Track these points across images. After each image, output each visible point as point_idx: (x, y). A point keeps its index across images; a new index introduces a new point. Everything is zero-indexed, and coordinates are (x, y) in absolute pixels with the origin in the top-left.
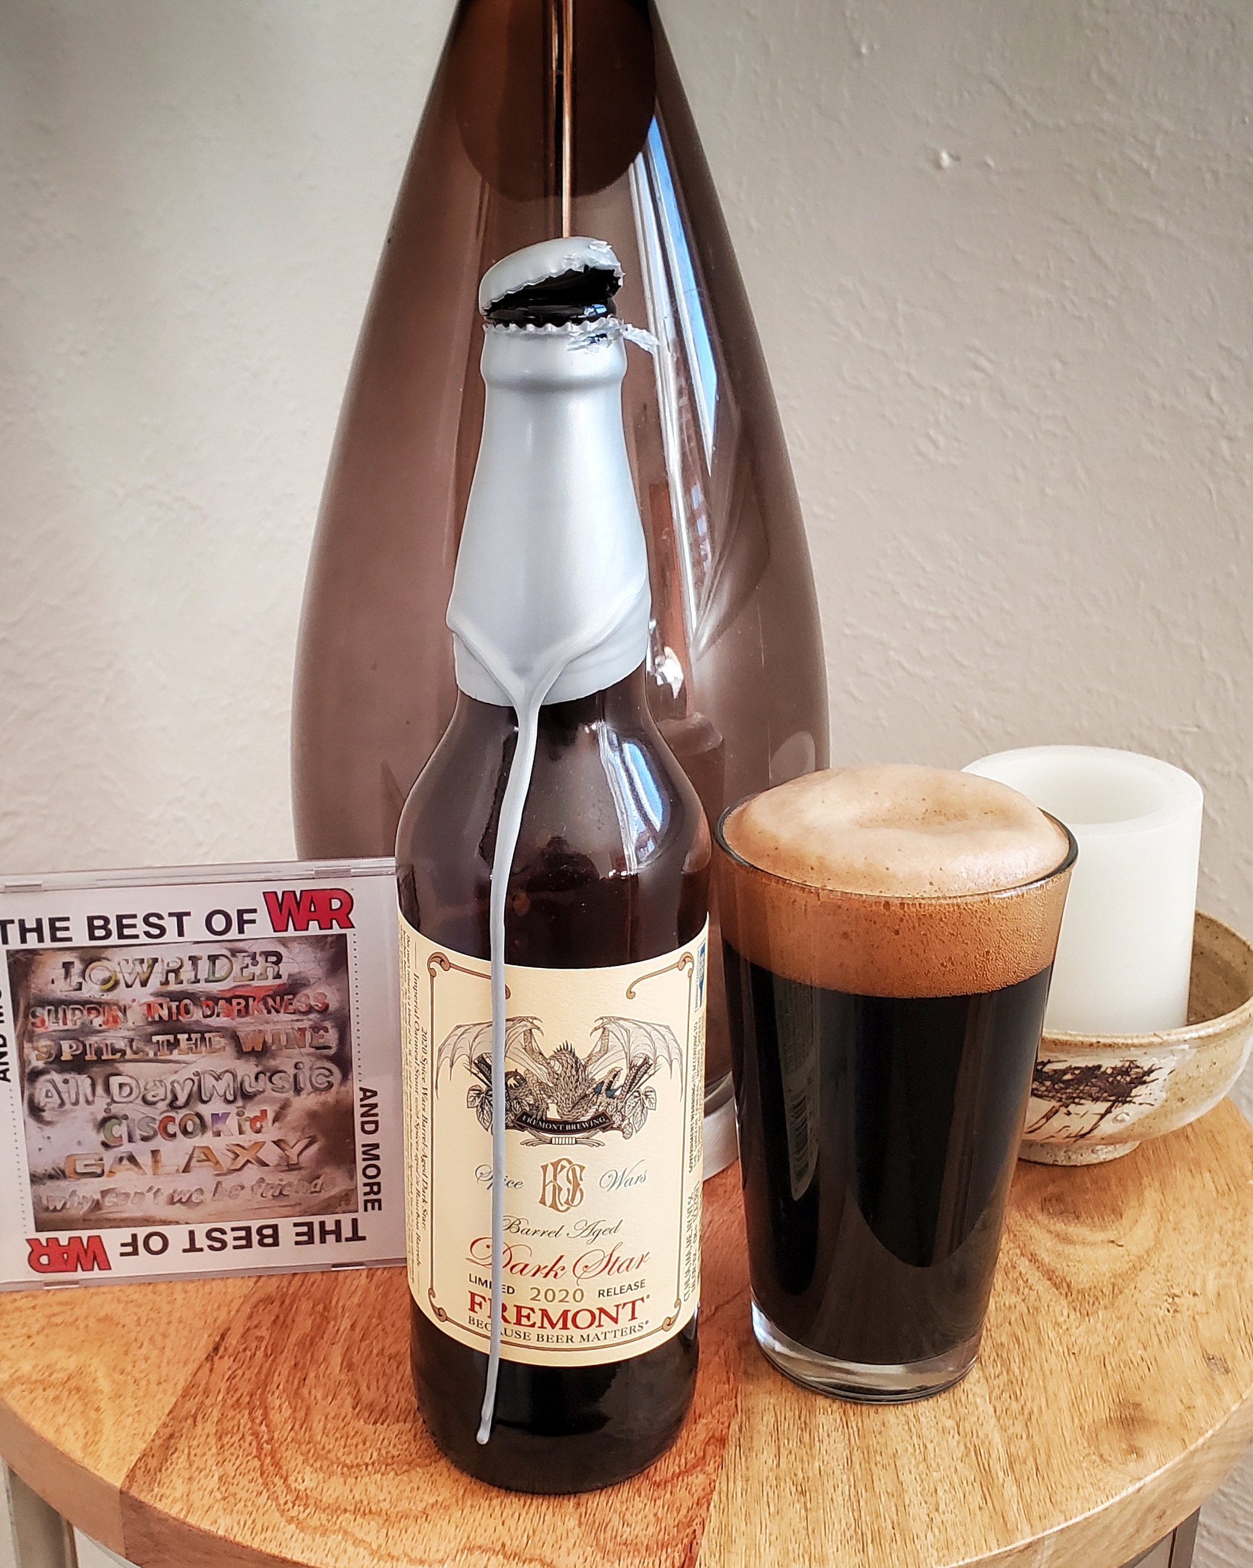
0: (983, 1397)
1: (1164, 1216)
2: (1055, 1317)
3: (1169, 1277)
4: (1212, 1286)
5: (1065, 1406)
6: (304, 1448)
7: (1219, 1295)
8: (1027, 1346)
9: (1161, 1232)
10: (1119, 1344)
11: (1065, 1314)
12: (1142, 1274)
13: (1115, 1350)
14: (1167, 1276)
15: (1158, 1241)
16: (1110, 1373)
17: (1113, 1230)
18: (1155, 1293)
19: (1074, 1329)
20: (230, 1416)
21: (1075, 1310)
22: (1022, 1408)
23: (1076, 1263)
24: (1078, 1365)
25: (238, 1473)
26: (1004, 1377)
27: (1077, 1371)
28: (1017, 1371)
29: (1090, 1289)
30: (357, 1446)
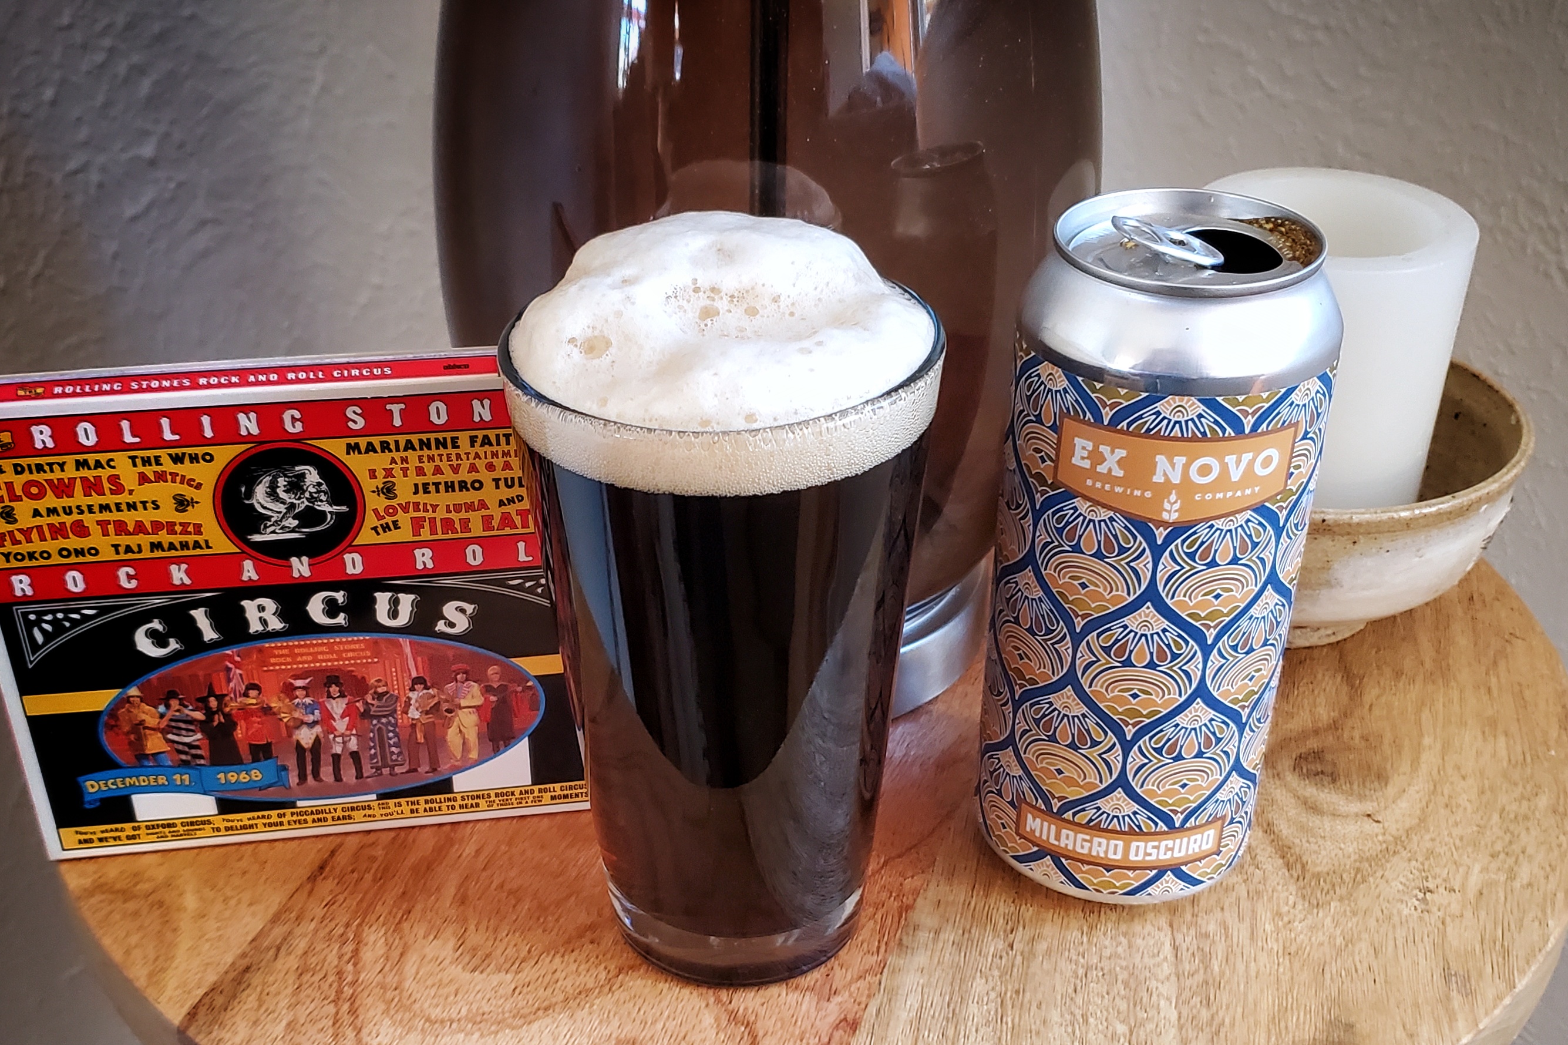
0: (1168, 999)
1: (1438, 786)
2: (1278, 905)
3: (1426, 867)
4: (1475, 880)
5: (1263, 1018)
6: (389, 995)
7: (1481, 894)
8: (1235, 940)
9: (1430, 807)
10: (1347, 946)
11: (1291, 902)
12: (1395, 860)
13: (1339, 952)
14: (1423, 864)
15: (1422, 820)
16: (1328, 981)
17: (1372, 801)
18: (1405, 885)
19: (1296, 923)
20: (317, 950)
21: (1304, 897)
22: (1213, 1016)
23: (1319, 839)
24: (1291, 969)
25: (309, 1020)
26: (1200, 977)
27: (1289, 974)
28: (1216, 968)
29: (1328, 874)
30: (446, 998)
